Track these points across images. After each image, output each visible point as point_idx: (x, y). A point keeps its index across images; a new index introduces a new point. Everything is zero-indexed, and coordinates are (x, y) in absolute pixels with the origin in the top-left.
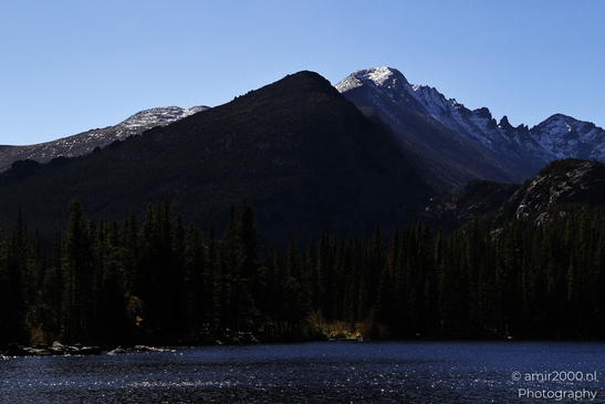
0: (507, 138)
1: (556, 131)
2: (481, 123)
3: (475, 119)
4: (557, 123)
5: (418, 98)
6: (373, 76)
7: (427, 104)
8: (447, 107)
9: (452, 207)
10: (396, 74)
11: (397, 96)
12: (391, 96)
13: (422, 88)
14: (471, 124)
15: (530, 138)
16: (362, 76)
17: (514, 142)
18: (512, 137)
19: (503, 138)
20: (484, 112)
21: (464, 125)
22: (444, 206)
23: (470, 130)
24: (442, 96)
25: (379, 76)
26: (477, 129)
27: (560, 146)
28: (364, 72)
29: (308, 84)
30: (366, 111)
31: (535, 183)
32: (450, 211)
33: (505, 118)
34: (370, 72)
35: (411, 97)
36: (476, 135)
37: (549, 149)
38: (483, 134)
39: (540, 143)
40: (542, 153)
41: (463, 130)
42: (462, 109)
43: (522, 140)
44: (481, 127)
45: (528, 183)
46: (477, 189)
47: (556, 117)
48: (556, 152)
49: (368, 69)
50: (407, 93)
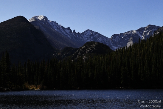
0: (75, 36)
1: (88, 34)
2: (68, 31)
3: (66, 30)
4: (88, 32)
5: (51, 24)
6: (39, 18)
7: (53, 26)
8: (59, 27)
9: (60, 54)
10: (45, 17)
11: (45, 24)
12: (44, 23)
13: (52, 21)
14: (65, 32)
15: (81, 36)
16: (36, 18)
17: (77, 37)
18: (76, 35)
19: (74, 36)
20: (69, 29)
21: (63, 32)
22: (58, 54)
23: (65, 33)
24: (57, 24)
25: (41, 18)
26: (67, 33)
27: (89, 38)
28: (36, 17)
29: (21, 19)
30: (37, 27)
31: (82, 48)
32: (59, 55)
33: (74, 30)
34: (38, 17)
35: (49, 24)
36: (67, 35)
37: (86, 39)
38: (68, 35)
39: (84, 37)
40: (84, 40)
41: (63, 33)
42: (63, 27)
43: (79, 36)
44: (68, 33)
45: (81, 48)
46: (67, 49)
47: (88, 30)
48: (88, 40)
49: (37, 16)
50: (48, 23)
